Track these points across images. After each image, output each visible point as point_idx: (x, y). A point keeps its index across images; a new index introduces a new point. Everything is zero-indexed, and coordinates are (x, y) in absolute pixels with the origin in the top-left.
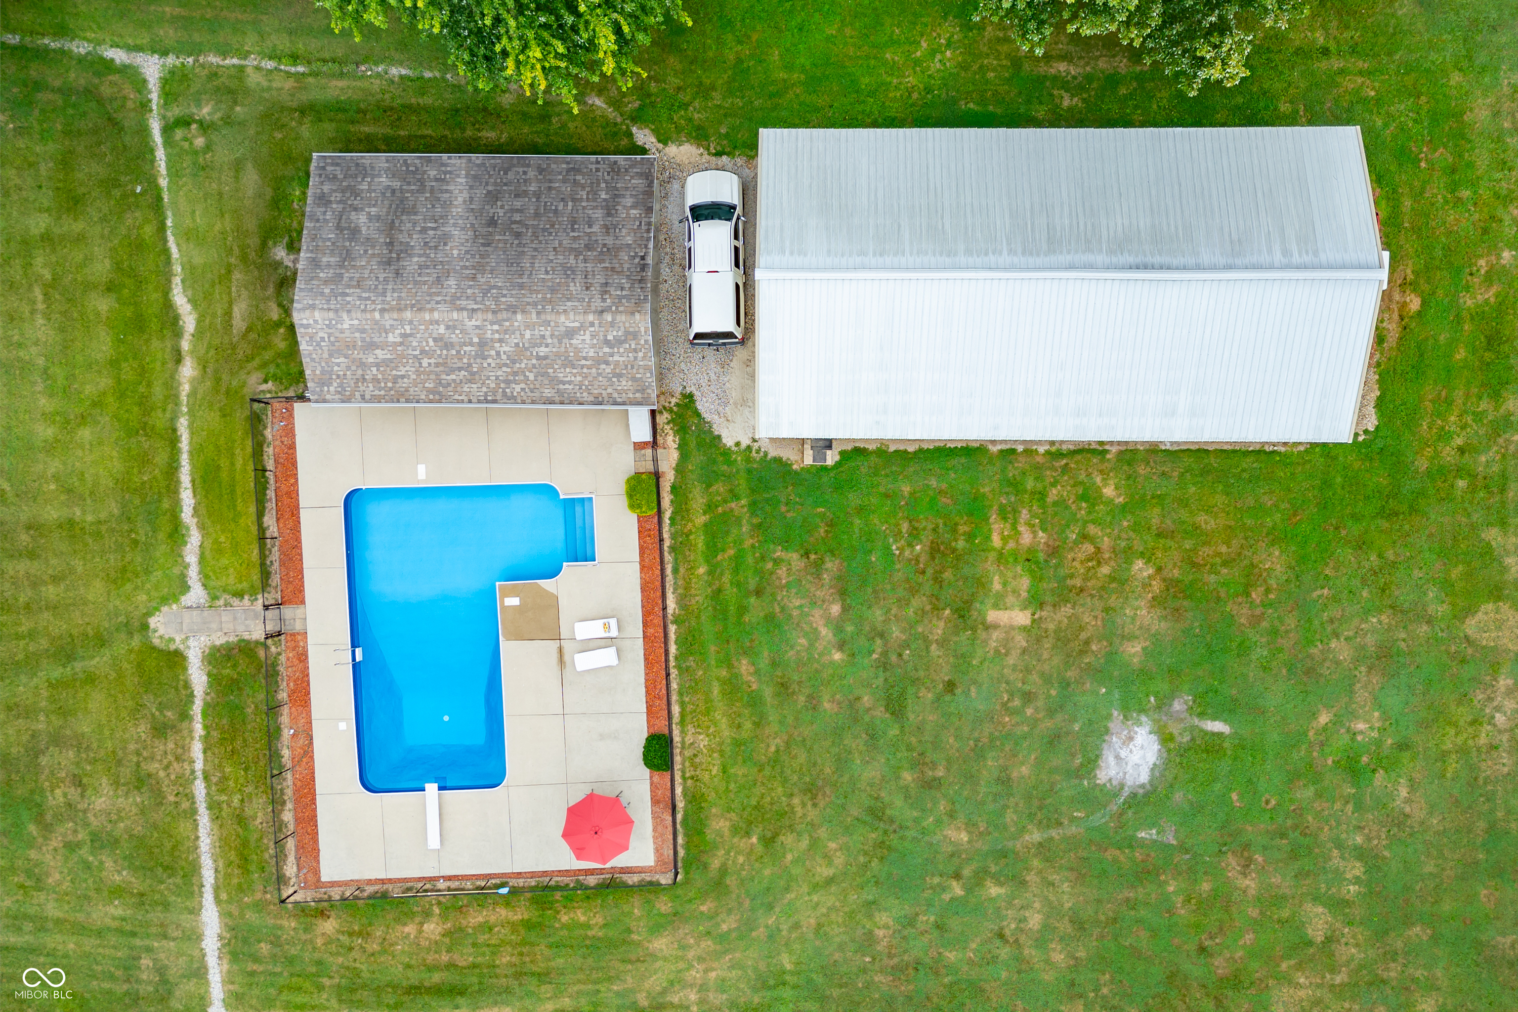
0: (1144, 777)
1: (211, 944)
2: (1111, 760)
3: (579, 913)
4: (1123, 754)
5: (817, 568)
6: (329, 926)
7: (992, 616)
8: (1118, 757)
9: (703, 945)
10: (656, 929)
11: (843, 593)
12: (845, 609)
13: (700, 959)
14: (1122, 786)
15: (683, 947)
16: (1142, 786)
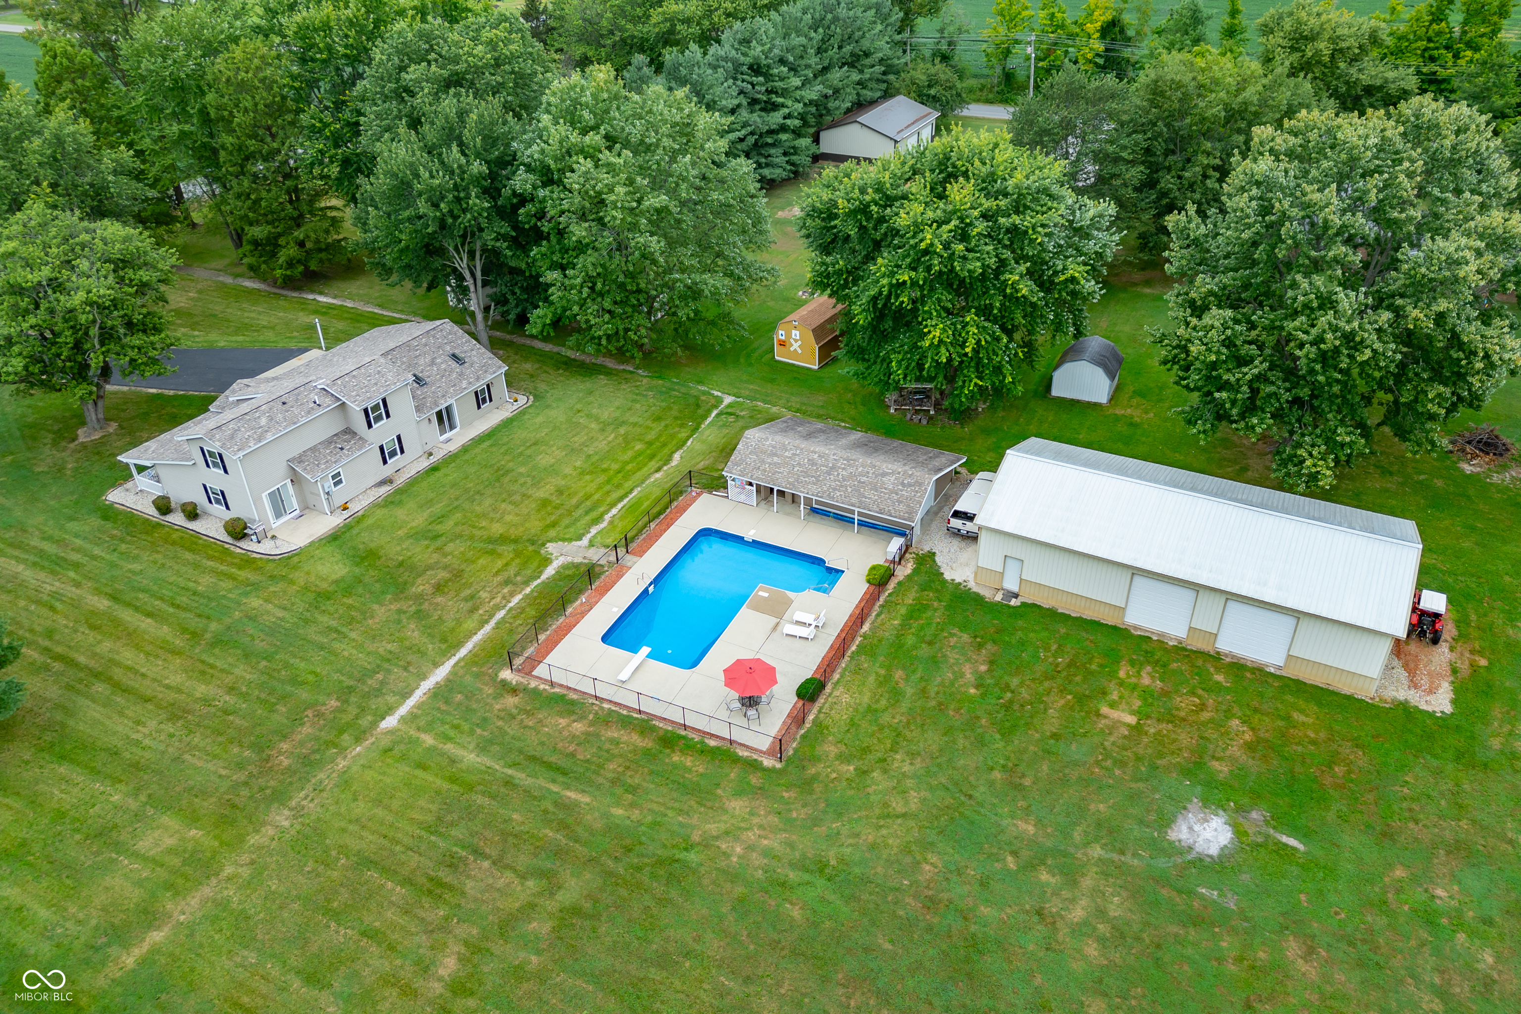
0: (1214, 851)
1: (427, 685)
2: (1184, 828)
3: (689, 759)
4: (1197, 828)
5: (980, 646)
6: (511, 701)
7: (1105, 710)
8: (1191, 828)
9: (770, 818)
10: (739, 793)
11: (992, 663)
12: (989, 671)
13: (761, 827)
14: (1190, 848)
15: (752, 814)
16: (1211, 857)
